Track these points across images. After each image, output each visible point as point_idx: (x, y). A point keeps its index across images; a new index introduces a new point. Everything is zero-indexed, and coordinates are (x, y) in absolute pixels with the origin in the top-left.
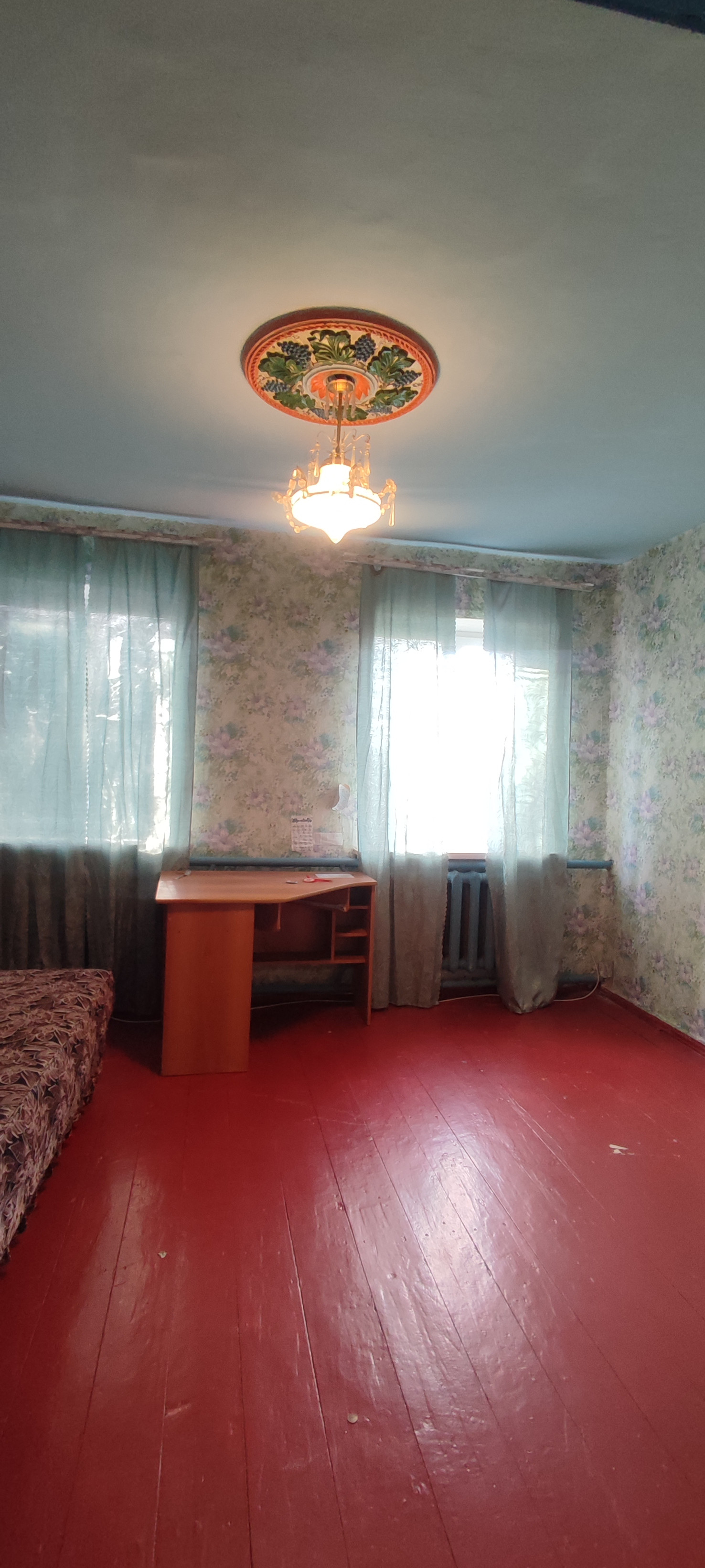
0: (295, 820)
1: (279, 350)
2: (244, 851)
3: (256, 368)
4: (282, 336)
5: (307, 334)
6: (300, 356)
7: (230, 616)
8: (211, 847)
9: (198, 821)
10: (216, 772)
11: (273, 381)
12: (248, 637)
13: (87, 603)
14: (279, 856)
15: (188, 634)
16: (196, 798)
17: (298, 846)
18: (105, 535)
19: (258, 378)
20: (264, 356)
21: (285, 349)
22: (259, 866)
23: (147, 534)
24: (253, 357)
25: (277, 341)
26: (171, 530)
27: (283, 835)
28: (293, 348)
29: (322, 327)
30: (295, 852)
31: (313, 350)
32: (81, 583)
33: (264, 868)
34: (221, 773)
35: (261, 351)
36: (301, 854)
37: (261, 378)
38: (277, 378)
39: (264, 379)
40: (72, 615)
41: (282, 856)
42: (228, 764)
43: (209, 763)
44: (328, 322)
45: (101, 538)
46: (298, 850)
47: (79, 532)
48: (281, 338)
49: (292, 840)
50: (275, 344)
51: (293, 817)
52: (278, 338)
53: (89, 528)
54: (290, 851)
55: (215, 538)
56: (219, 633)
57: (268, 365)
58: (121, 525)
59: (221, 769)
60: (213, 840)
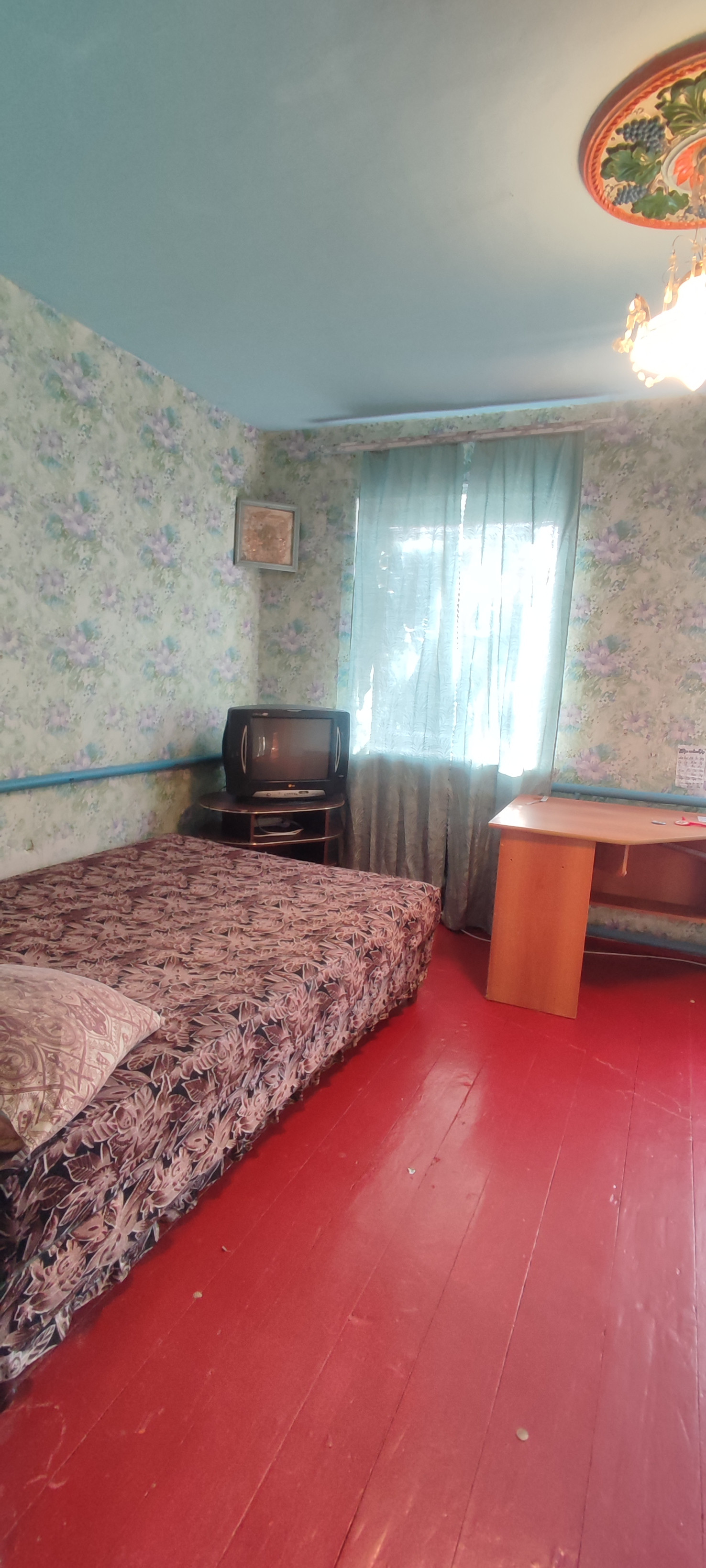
0: (682, 751)
1: (620, 139)
2: (617, 781)
3: (598, 177)
4: (619, 117)
5: (653, 99)
6: (649, 137)
7: (619, 510)
8: (579, 774)
9: (564, 744)
10: (591, 691)
11: (624, 187)
12: (640, 532)
13: (463, 514)
14: (657, 790)
15: (567, 537)
16: (564, 719)
17: (683, 781)
18: (484, 437)
19: (604, 191)
20: (604, 156)
21: (627, 135)
22: (633, 800)
23: (532, 427)
24: (591, 163)
25: (615, 128)
26: (557, 419)
27: (666, 768)
28: (638, 129)
29: (670, 80)
30: (680, 787)
31: (666, 120)
32: (457, 493)
33: (639, 803)
34: (596, 692)
35: (598, 150)
36: (686, 791)
37: (608, 189)
38: (627, 181)
39: (612, 188)
40: (449, 530)
41: (663, 791)
42: (605, 683)
43: (583, 682)
44: (678, 68)
45: (481, 441)
46: (684, 785)
47: (459, 439)
48: (619, 120)
49: (677, 774)
50: (613, 133)
51: (680, 747)
52: (614, 123)
53: (469, 432)
54: (673, 785)
55: (607, 417)
56: (605, 531)
57: (612, 167)
58: (504, 424)
59: (596, 688)
60: (582, 766)
